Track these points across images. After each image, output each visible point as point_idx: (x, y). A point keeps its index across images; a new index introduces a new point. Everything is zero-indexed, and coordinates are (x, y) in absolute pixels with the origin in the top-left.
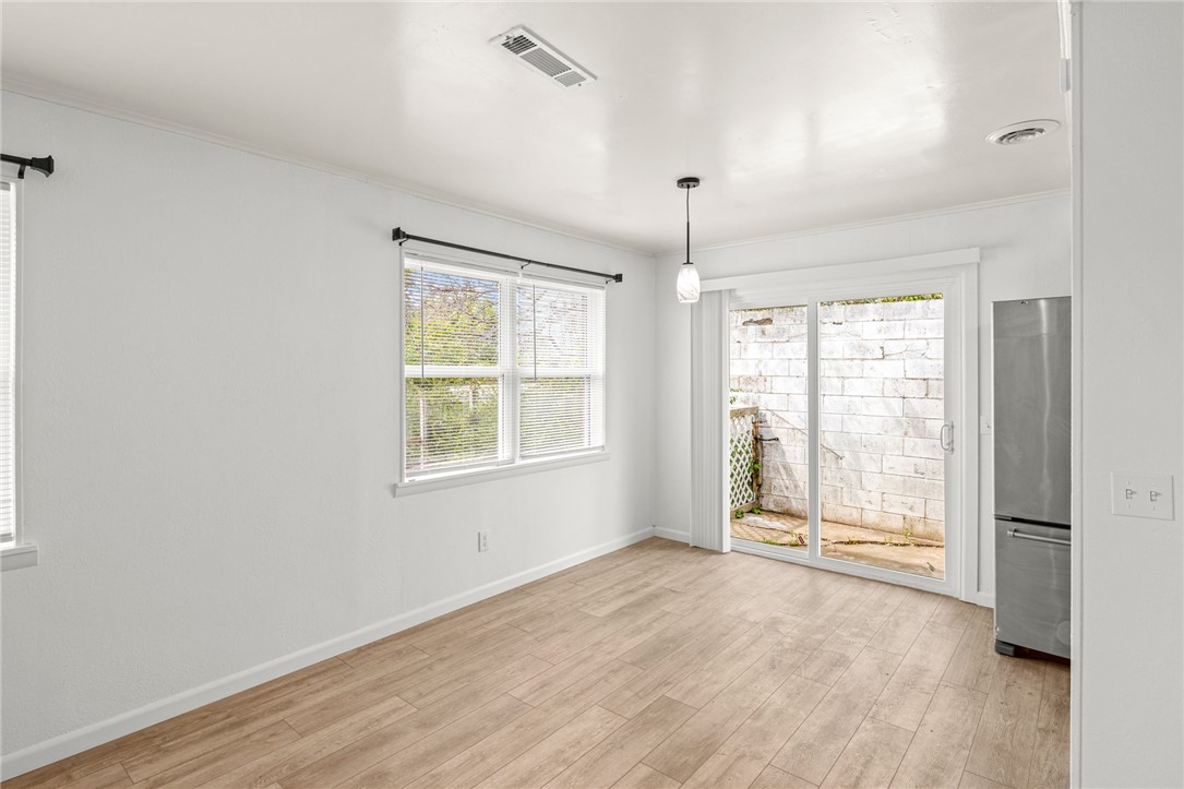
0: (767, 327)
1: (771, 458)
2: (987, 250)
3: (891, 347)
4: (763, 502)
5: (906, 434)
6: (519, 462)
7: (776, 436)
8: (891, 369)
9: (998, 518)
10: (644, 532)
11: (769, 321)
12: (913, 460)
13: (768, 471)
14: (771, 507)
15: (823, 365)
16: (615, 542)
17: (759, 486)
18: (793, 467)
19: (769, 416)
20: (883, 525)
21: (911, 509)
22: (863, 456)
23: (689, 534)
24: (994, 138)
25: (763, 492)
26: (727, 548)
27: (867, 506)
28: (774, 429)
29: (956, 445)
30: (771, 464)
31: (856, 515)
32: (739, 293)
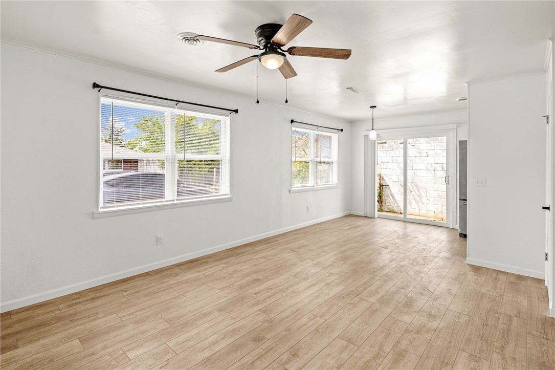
0: (384, 145)
1: (386, 192)
2: (459, 125)
3: (430, 153)
4: (383, 208)
5: (435, 183)
6: (316, 187)
7: (388, 184)
8: (430, 160)
9: (460, 200)
10: (348, 212)
11: (385, 143)
12: (438, 192)
13: (385, 197)
14: (386, 210)
15: (408, 158)
16: (339, 214)
17: (382, 202)
18: (394, 195)
19: (385, 177)
20: (427, 215)
21: (437, 209)
22: (421, 191)
23: (363, 213)
24: (457, 100)
25: (383, 204)
26: (376, 216)
27: (421, 208)
28: (387, 181)
29: (450, 182)
30: (386, 194)
31: (417, 211)
32: (381, 135)
